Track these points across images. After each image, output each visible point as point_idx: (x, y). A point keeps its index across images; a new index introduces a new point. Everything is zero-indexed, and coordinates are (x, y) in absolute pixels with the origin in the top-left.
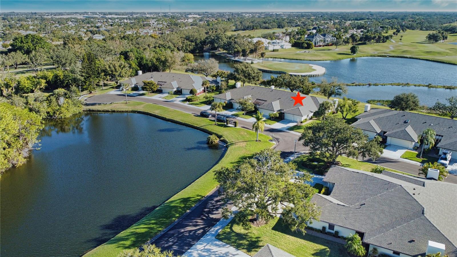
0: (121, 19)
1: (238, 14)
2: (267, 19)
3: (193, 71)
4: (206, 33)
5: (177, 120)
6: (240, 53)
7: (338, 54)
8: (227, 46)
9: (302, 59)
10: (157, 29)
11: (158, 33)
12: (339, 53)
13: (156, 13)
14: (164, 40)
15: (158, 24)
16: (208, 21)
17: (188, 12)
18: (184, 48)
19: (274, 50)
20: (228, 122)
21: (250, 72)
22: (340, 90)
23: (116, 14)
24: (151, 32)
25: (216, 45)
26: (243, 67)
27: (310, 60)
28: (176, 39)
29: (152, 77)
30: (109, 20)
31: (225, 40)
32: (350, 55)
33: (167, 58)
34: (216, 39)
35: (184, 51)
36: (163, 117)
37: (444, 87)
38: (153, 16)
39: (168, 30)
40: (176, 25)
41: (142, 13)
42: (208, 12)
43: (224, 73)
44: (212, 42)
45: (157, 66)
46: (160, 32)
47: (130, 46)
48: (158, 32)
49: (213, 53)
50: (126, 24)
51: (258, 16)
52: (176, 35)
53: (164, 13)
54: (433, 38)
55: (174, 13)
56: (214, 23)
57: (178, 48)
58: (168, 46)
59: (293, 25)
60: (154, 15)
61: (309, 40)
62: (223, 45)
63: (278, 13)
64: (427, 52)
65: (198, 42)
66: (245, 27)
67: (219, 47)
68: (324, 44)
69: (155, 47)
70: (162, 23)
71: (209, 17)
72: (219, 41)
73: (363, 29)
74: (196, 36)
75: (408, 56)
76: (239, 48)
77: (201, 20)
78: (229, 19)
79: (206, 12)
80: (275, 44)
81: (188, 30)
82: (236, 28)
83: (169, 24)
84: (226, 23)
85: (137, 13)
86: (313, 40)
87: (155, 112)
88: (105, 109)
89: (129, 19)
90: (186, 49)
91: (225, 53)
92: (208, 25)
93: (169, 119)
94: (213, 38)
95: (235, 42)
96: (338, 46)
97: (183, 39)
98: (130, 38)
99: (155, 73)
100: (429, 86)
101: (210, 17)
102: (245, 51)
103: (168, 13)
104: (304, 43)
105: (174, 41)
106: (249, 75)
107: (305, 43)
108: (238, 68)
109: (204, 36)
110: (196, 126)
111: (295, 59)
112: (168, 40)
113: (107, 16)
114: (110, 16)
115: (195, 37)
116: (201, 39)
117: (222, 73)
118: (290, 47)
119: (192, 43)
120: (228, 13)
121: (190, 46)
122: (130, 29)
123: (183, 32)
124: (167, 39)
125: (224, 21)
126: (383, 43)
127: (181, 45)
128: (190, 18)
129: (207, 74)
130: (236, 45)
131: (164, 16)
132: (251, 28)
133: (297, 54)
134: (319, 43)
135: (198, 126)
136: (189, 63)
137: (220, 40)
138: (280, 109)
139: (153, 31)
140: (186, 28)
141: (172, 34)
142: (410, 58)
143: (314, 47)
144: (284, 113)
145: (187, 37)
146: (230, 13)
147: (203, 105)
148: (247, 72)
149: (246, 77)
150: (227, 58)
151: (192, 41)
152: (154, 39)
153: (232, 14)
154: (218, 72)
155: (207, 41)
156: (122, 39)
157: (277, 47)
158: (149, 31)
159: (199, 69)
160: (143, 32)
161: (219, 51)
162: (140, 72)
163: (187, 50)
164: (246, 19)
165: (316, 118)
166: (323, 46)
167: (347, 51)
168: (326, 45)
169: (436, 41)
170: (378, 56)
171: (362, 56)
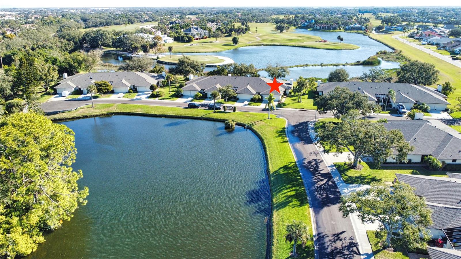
3: (127, 68)
7: (223, 45)
9: (197, 51)
12: (223, 44)
22: (284, 73)
25: (99, 43)
27: (205, 52)
29: (91, 78)
32: (233, 45)
34: (98, 37)
37: (332, 65)
54: (280, 29)
59: (142, 20)
61: (187, 34)
64: (289, 40)
65: (76, 40)
68: (200, 37)
73: (215, 22)
75: (278, 44)
86: (190, 34)
88: (75, 115)
94: (93, 35)
96: (218, 38)
97: (60, 38)
100: (322, 65)
102: (146, 46)
104: (183, 36)
107: (185, 37)
111: (190, 52)
115: (71, 36)
116: (78, 37)
117: (161, 68)
118: (173, 41)
119: (71, 42)
121: (70, 46)
126: (243, 34)
127: (60, 45)
129: (142, 70)
134: (195, 37)
135: (199, 116)
138: (256, 92)
143: (194, 40)
144: (262, 95)
147: (175, 98)
150: (124, 55)
151: (69, 40)
161: (102, 49)
165: (285, 96)
166: (200, 39)
167: (227, 42)
168: (202, 38)
169: (282, 31)
170: (255, 45)
171: (243, 46)
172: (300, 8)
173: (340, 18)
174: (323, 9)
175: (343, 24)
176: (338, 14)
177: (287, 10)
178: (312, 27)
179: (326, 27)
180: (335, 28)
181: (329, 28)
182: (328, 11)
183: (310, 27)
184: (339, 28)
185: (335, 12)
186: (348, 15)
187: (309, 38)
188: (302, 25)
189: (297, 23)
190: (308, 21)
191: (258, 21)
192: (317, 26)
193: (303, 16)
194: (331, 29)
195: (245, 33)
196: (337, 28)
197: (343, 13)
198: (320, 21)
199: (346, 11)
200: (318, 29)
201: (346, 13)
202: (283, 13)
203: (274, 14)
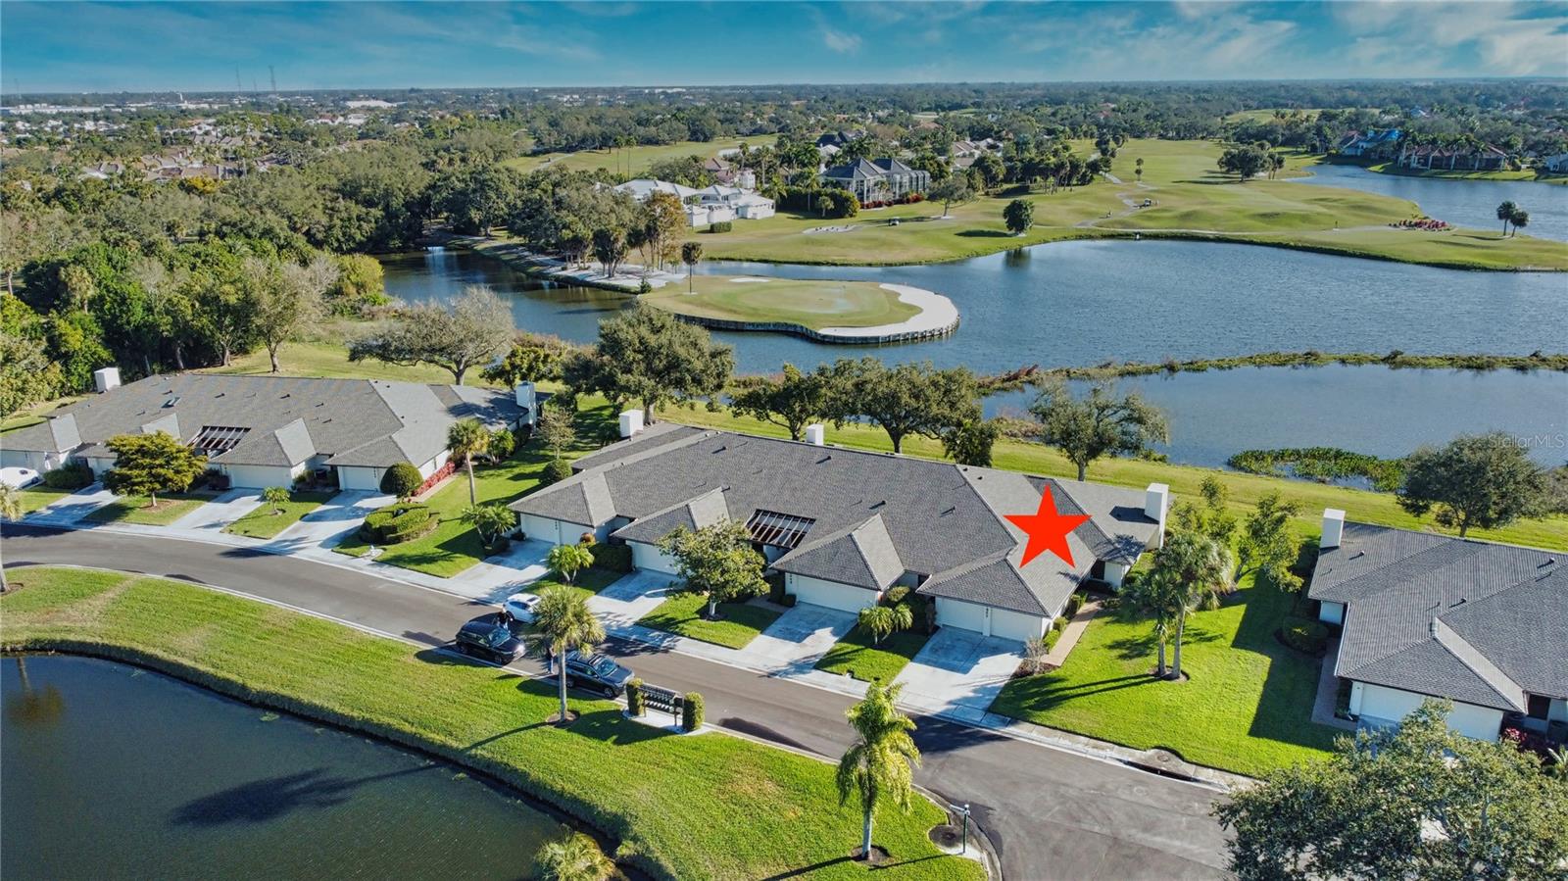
0: (68, 120)
1: (532, 95)
2: (640, 109)
3: (385, 352)
4: (425, 165)
5: (317, 702)
6: (586, 247)
7: (960, 234)
8: (523, 220)
10: (217, 156)
11: (221, 173)
12: (964, 230)
13: (219, 96)
14: (242, 200)
15: (224, 136)
16: (423, 121)
17: (344, 91)
18: (337, 232)
19: (712, 226)
20: (640, 702)
21: (682, 352)
22: (1133, 427)
23: (55, 100)
24: (193, 168)
25: (476, 215)
26: (644, 331)
27: (870, 265)
28: (299, 193)
29: (167, 406)
30: (20, 125)
31: (512, 192)
32: (1005, 235)
33: (255, 294)
34: (474, 191)
35: (336, 245)
36: (228, 681)
38: (206, 106)
39: (265, 157)
40: (299, 136)
41: (164, 95)
42: (421, 91)
43: (547, 356)
44: (458, 203)
45: (200, 332)
46: (232, 166)
47: (76, 233)
48: (221, 167)
49: (465, 247)
50: (88, 138)
51: (602, 100)
52: (297, 177)
53: (251, 95)
54: (1241, 166)
55: (292, 94)
56: (450, 127)
57: (307, 233)
58: (261, 225)
59: (743, 130)
60: (210, 104)
61: (836, 185)
62: (509, 215)
63: (669, 91)
64: (1264, 215)
65: (397, 202)
66: (573, 138)
67: (489, 221)
68: (890, 197)
69: (202, 234)
70: (240, 133)
71: (426, 108)
72: (488, 198)
73: (991, 137)
74: (387, 182)
75: (1210, 232)
76: (580, 225)
77: (397, 119)
78: (503, 113)
79: (412, 91)
80: (714, 205)
81: (348, 156)
82: (539, 141)
83: (270, 135)
84: (494, 125)
85: (146, 97)
86: (849, 183)
87: (176, 642)
89: (107, 118)
90: (344, 234)
91: (516, 246)
92: (430, 134)
93: (269, 695)
94: (459, 186)
95: (559, 204)
96: (952, 204)
97: (329, 194)
98: (90, 197)
99: (185, 381)
100: (1393, 360)
101: (430, 105)
102: (607, 237)
103: (267, 94)
104: (819, 194)
105: (288, 205)
106: (674, 364)
107: (826, 195)
108: (622, 335)
109: (418, 181)
110: (439, 738)
111: (808, 263)
112: (262, 199)
113: (13, 110)
114: (25, 109)
115: (382, 187)
116: (407, 192)
117: (536, 359)
118: (772, 212)
119: (373, 210)
120: (495, 90)
121: (364, 225)
122: (100, 157)
123: (326, 164)
124: (255, 196)
125: (487, 118)
126: (1083, 185)
127: (325, 220)
128: (354, 111)
129: (458, 363)
130: (565, 212)
131: (253, 104)
132: (594, 141)
133: (810, 241)
134: (871, 195)
135: (455, 744)
136: (365, 301)
137: (492, 194)
138: (901, 571)
139: (204, 162)
140: (342, 149)
141: (282, 172)
142: (1219, 240)
143: (859, 210)
144: (933, 599)
145: (345, 185)
146: (502, 90)
147: (462, 559)
148: (664, 351)
149: (658, 375)
150: (534, 269)
151: (369, 203)
152: (197, 201)
153: (511, 96)
154: (513, 354)
155: (437, 198)
156: (47, 202)
157: (723, 215)
158: (184, 162)
159: (418, 343)
160: (154, 168)
161: (489, 237)
162: (110, 376)
163: (351, 238)
164: (565, 110)
165: (1093, 606)
166: (889, 204)
167: (989, 219)
168: (900, 202)
169: (1248, 175)
170: (1104, 237)
171: (1049, 238)
172: (1358, 83)
173: (1517, 123)
174: (1452, 88)
175: (1531, 148)
176: (1512, 107)
177: (1301, 93)
178: (1388, 160)
179: (1450, 157)
180: (1492, 165)
181: (1464, 165)
182: (1470, 94)
183: (1381, 159)
184: (1513, 164)
185: (1502, 99)
186: (1559, 110)
187: (1360, 207)
188: (1346, 150)
189: (1325, 140)
190: (1371, 134)
191: (1170, 135)
192: (1411, 156)
193: (1356, 115)
194: (1471, 170)
195: (1089, 181)
196: (1505, 164)
197: (1535, 103)
198: (1428, 133)
199: (1550, 95)
200: (1416, 169)
201: (1548, 103)
202: (1282, 101)
203: (1245, 106)
